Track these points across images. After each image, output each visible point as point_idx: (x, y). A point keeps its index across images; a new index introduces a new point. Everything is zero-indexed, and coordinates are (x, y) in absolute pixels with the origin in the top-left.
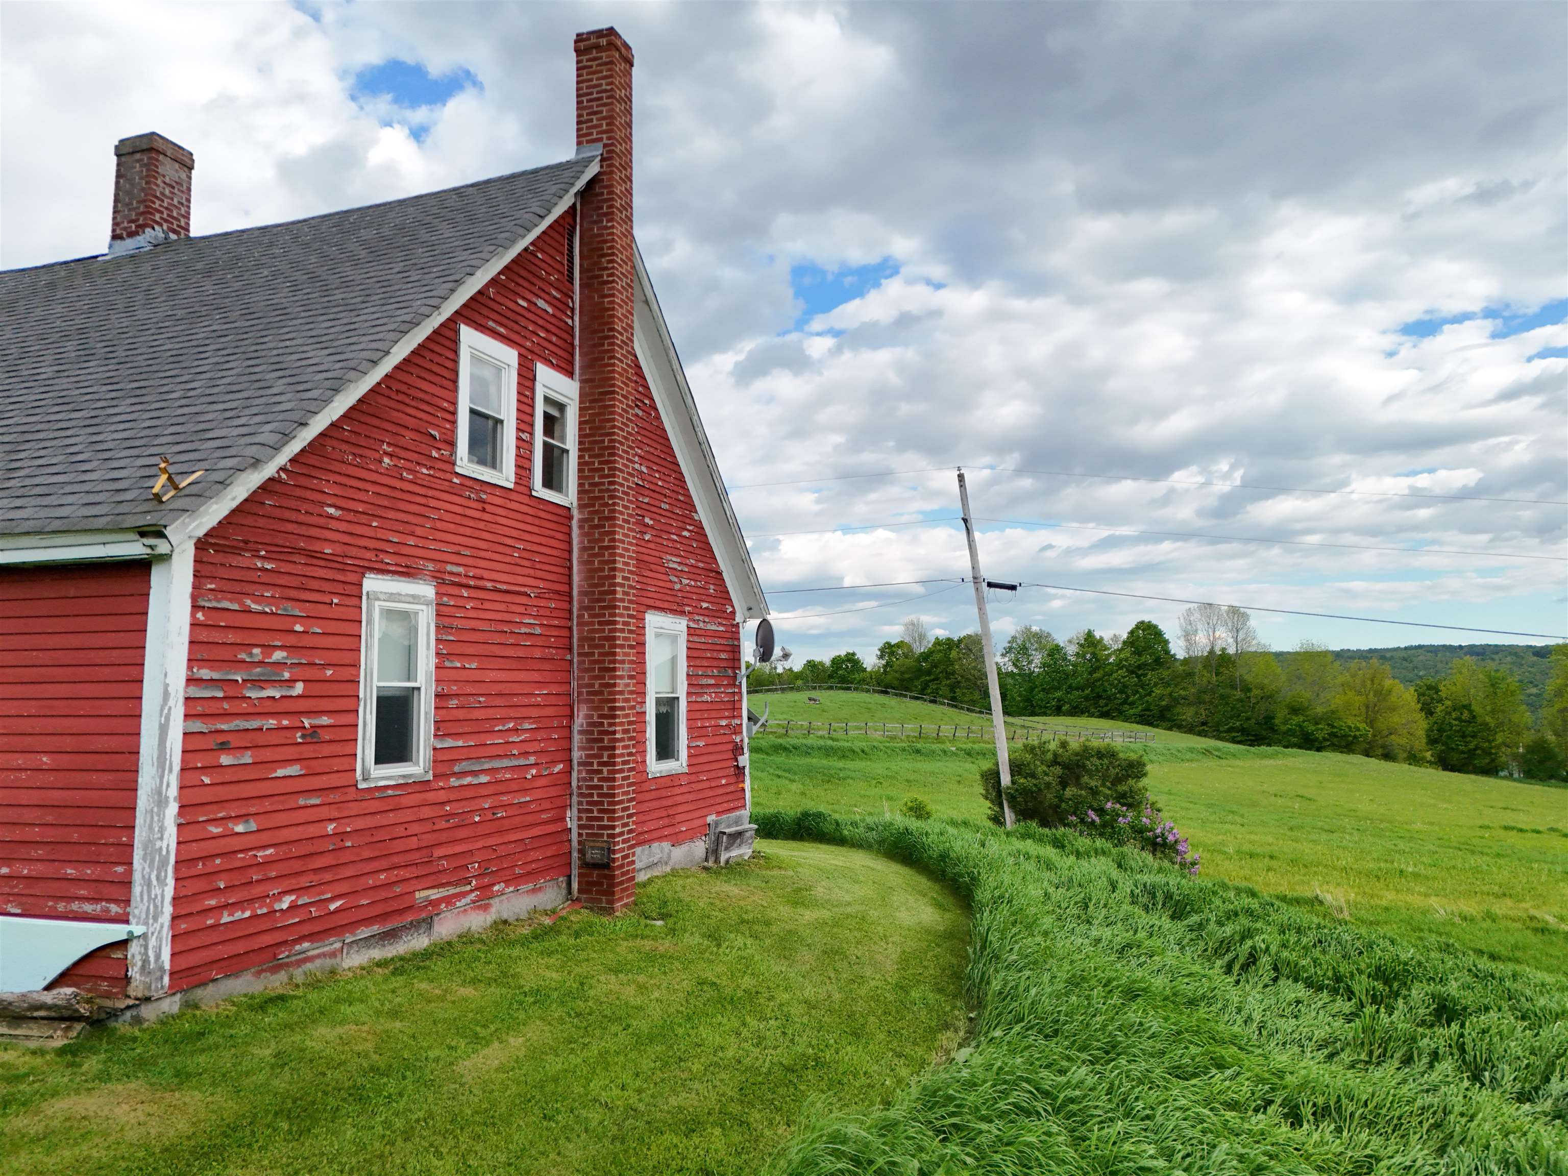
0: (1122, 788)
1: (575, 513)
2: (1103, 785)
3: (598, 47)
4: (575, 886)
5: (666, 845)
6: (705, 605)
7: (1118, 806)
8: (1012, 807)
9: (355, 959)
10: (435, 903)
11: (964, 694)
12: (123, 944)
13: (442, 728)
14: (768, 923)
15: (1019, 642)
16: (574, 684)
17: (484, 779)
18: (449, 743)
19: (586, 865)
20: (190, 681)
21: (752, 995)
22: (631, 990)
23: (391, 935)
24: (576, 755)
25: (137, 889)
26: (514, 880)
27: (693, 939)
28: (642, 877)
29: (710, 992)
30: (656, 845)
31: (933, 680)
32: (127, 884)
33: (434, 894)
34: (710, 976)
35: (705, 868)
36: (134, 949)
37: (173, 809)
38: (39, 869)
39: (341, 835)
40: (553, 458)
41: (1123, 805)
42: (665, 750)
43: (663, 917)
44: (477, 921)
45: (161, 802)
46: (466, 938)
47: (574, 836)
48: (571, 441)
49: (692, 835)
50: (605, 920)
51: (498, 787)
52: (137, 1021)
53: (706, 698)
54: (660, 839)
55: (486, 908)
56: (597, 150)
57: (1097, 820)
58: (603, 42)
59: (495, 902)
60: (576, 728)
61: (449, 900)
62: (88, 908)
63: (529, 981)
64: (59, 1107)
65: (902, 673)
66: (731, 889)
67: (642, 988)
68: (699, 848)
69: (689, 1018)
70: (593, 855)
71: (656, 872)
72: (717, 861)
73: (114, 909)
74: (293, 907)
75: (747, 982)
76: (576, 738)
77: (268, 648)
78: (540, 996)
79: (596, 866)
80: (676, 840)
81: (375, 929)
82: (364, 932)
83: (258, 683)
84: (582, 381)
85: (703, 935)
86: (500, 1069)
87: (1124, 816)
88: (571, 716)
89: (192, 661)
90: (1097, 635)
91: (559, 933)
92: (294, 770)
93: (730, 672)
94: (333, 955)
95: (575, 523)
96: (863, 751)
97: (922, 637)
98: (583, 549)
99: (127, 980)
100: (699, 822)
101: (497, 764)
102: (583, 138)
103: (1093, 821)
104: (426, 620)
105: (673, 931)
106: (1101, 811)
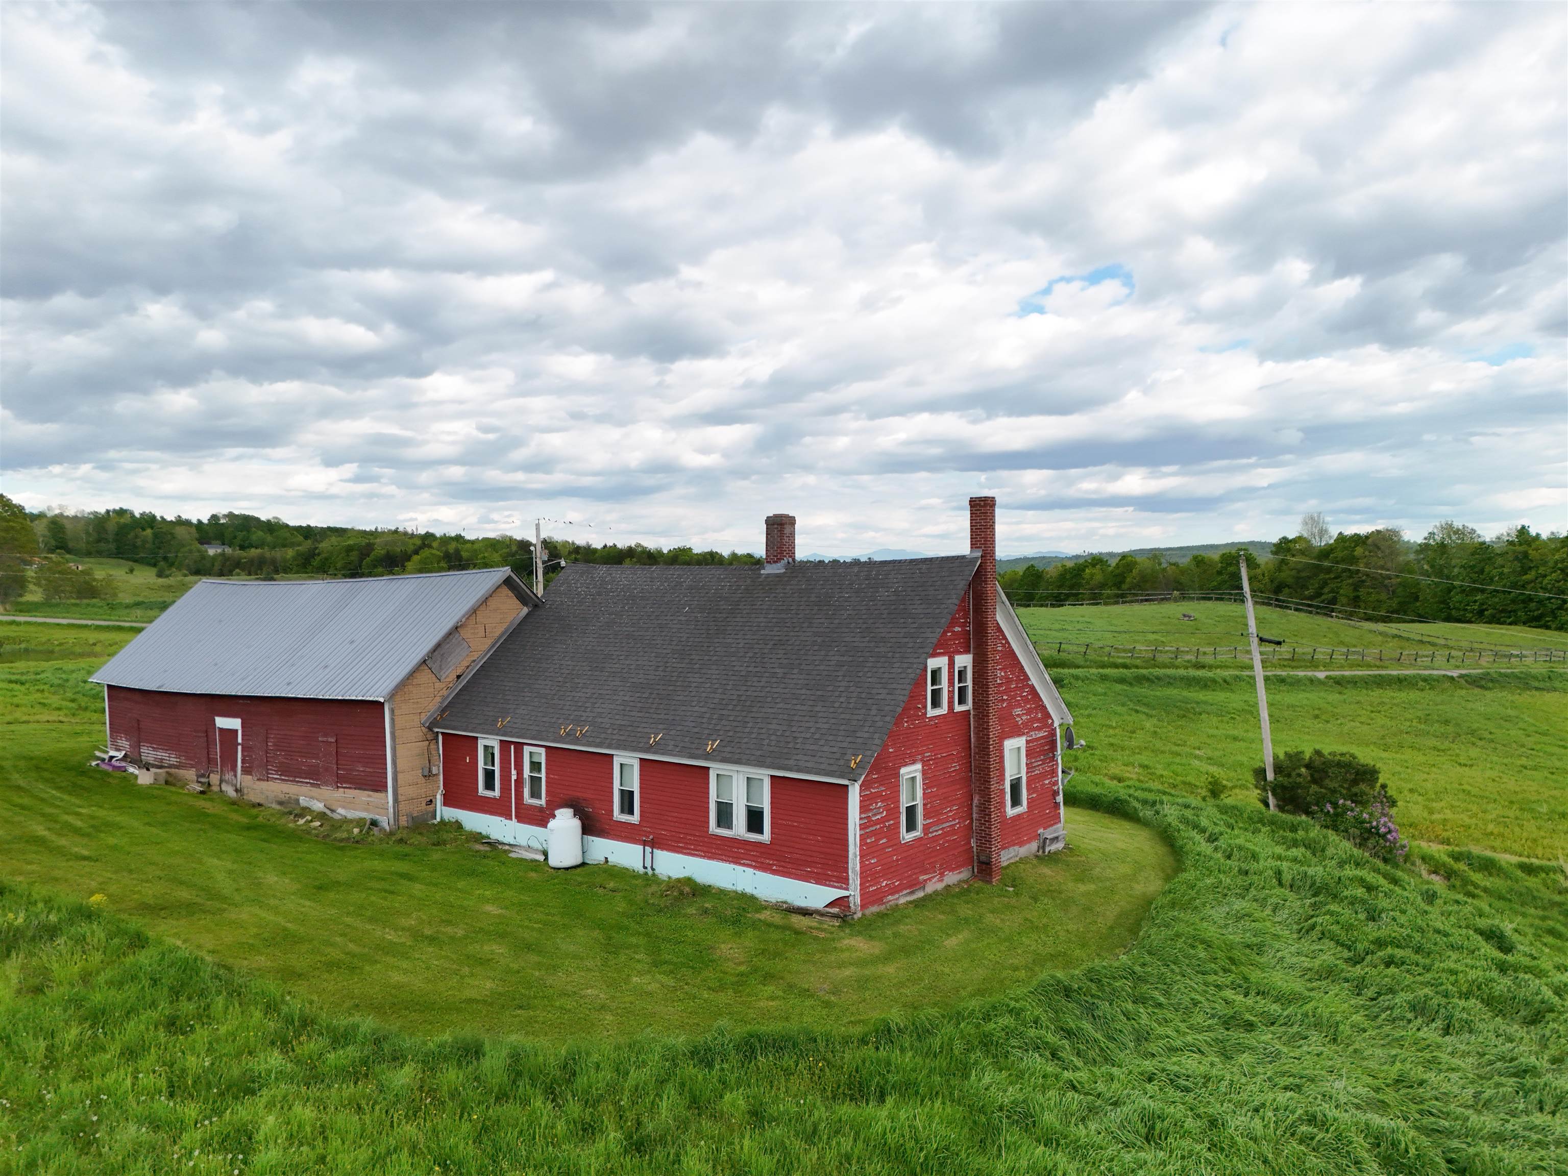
0: (1355, 790)
1: (972, 712)
2: (1342, 786)
3: (979, 505)
4: (976, 870)
5: (1016, 848)
6: (1035, 725)
7: (1349, 803)
8: (1274, 794)
9: (902, 901)
10: (925, 881)
11: (1369, 594)
12: (848, 897)
13: (926, 817)
14: (1060, 893)
15: (1438, 538)
16: (973, 786)
17: (940, 832)
18: (928, 821)
19: (979, 862)
20: (861, 819)
21: (1046, 926)
22: (998, 921)
23: (912, 893)
24: (975, 816)
25: (851, 881)
26: (952, 870)
27: (1025, 899)
28: (1005, 864)
29: (1029, 924)
30: (1011, 849)
31: (1335, 578)
32: (847, 879)
33: (925, 877)
34: (1029, 917)
35: (1037, 856)
36: (851, 898)
37: (858, 858)
38: (820, 871)
39: (897, 860)
40: (962, 691)
41: (1353, 802)
42: (1016, 802)
43: (1013, 886)
44: (940, 886)
45: (856, 857)
46: (936, 893)
47: (975, 850)
48: (969, 682)
49: (1029, 841)
50: (988, 886)
51: (945, 834)
52: (853, 919)
53: (1037, 772)
54: (1014, 845)
55: (942, 881)
56: (978, 554)
57: (1331, 811)
58: (982, 503)
59: (945, 878)
60: (974, 805)
61: (930, 879)
62: (836, 884)
63: (962, 916)
64: (846, 942)
65: (1299, 571)
66: (1046, 871)
67: (1002, 920)
68: (1034, 846)
69: (1019, 934)
70: (983, 858)
71: (1012, 861)
72: (1044, 852)
73: (844, 886)
74: (887, 885)
75: (1045, 920)
76: (974, 808)
77: (876, 803)
78: (966, 920)
79: (983, 863)
80: (1021, 844)
81: (908, 891)
82: (905, 892)
83: (875, 815)
84: (974, 654)
85: (1030, 897)
86: (957, 945)
87: (1352, 810)
88: (972, 799)
89: (861, 813)
90: (1533, 532)
91: (970, 892)
92: (884, 841)
93: (1051, 755)
94: (897, 899)
95: (972, 716)
96: (1225, 681)
97: (1323, 532)
98: (975, 727)
99: (850, 907)
100: (1034, 834)
101: (944, 825)
102: (973, 545)
103: (1329, 811)
104: (919, 777)
105: (1017, 894)
106: (1335, 805)
